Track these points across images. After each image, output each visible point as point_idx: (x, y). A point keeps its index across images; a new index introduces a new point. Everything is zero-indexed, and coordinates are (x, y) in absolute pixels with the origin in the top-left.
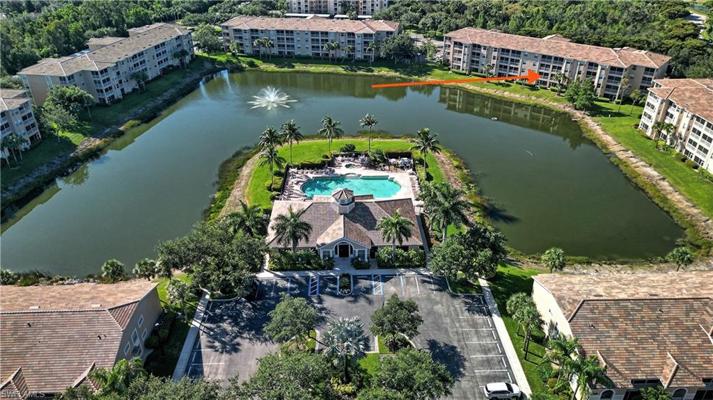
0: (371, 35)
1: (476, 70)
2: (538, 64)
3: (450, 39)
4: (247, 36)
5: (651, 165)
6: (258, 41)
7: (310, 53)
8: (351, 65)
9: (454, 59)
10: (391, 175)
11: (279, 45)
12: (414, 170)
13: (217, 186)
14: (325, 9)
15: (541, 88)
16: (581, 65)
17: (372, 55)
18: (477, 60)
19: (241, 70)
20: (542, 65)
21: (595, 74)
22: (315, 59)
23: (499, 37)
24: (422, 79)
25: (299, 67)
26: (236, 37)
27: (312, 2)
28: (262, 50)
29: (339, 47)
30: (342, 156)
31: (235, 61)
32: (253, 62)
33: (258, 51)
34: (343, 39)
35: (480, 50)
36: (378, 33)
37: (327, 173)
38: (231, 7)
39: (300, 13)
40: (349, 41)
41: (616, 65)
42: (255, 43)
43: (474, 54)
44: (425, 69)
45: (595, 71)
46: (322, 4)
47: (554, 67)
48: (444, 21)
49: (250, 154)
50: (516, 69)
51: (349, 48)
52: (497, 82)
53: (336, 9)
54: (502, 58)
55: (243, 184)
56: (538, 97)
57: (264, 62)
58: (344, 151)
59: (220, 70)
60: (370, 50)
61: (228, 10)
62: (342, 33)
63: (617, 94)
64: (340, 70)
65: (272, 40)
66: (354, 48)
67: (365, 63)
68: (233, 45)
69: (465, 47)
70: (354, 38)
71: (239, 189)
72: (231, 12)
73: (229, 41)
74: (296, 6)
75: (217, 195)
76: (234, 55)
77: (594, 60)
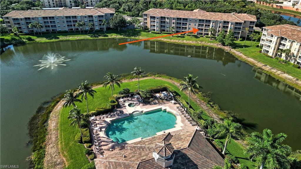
0: (102, 16)
1: (164, 30)
2: (197, 24)
3: (146, 15)
4: (23, 22)
5: (284, 72)
6: (32, 25)
7: (67, 29)
8: (94, 34)
9: (151, 26)
10: (163, 107)
11: (46, 26)
12: (175, 100)
13: (31, 147)
14: (65, 5)
15: (200, 36)
16: (220, 23)
17: (105, 27)
18: (164, 25)
19: (23, 43)
20: (199, 25)
21: (228, 27)
22: (70, 32)
23: (173, 12)
24: (137, 38)
25: (62, 38)
26: (15, 24)
27: (56, 2)
28: (35, 30)
29: (84, 24)
30: (123, 98)
31: (17, 38)
32: (30, 38)
33: (33, 31)
34: (86, 20)
35: (165, 20)
36: (106, 15)
37: (118, 115)
38: (6, 6)
39: (51, 8)
40: (90, 20)
41: (238, 21)
42: (30, 26)
43: (162, 22)
44: (136, 33)
45: (227, 26)
46: (63, 2)
47: (206, 25)
48: (135, 7)
49: (51, 109)
50: (186, 28)
51: (91, 24)
52: (177, 35)
53: (71, 4)
54: (177, 23)
55: (54, 139)
56: (202, 41)
57: (38, 37)
58: (122, 94)
59: (7, 45)
60: (103, 24)
61: (5, 8)
62: (85, 16)
63: (240, 36)
64: (88, 37)
65: (41, 23)
66: (94, 24)
67: (101, 32)
68: (14, 28)
69: (157, 19)
70: (93, 18)
71: (51, 145)
72: (7, 9)
73: (10, 26)
74: (47, 4)
75: (34, 157)
76: (16, 34)
77: (226, 20)
